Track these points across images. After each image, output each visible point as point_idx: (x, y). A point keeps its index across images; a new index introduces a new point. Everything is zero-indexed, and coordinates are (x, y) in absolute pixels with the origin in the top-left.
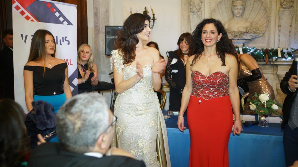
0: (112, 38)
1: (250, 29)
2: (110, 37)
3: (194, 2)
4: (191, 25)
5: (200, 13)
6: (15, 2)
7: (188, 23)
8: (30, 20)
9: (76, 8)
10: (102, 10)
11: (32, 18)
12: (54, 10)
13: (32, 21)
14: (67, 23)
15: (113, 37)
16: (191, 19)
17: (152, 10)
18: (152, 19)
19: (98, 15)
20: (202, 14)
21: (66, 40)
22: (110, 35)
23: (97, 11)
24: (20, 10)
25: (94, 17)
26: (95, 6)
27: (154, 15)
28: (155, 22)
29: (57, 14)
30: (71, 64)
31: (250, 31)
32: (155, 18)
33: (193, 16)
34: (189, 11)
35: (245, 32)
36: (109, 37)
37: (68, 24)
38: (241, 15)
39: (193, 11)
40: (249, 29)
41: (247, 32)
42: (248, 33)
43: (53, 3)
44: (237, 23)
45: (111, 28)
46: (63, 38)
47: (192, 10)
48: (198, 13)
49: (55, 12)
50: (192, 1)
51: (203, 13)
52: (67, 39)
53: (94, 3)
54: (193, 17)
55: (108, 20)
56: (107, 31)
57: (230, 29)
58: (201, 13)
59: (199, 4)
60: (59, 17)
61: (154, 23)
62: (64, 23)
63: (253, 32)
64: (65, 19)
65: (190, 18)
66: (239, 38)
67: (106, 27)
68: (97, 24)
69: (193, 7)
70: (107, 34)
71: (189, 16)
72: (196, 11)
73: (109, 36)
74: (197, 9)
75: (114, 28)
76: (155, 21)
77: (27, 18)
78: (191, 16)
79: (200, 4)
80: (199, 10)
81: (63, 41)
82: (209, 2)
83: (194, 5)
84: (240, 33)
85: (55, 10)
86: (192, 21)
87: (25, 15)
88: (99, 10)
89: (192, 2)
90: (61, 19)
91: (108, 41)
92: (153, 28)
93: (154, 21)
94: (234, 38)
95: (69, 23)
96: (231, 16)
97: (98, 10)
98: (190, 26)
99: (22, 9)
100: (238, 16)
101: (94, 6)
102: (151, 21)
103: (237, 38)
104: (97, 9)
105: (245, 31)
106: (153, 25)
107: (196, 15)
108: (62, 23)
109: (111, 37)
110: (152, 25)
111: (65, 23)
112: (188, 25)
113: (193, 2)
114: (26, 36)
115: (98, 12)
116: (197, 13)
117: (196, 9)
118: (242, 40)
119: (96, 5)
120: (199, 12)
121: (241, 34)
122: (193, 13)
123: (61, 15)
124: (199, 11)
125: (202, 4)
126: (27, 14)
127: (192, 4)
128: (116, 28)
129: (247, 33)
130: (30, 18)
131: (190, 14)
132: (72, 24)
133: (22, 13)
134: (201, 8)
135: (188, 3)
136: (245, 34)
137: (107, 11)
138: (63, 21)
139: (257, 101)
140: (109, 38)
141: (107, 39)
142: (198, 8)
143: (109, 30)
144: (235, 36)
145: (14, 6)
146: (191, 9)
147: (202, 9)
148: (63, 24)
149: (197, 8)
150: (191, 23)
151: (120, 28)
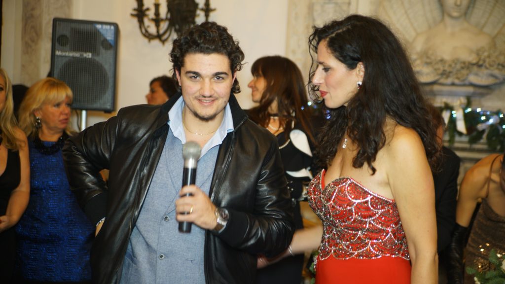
0: (73, 57)
1: (489, 57)
2: (67, 54)
7: (307, 27)
15: (77, 55)
16: (315, 17)
18: (202, 9)
20: (349, 4)
22: (68, 47)
31: (487, 60)
32: (212, 6)
33: (322, 6)
35: (474, 64)
36: (64, 54)
38: (466, 14)
40: (486, 54)
41: (481, 63)
42: (483, 68)
44: (453, 34)
45: (73, 25)
54: (322, 11)
56: (58, 35)
57: (430, 52)
58: (347, 1)
63: (499, 64)
65: (315, 14)
66: (457, 81)
67: (56, 21)
68: (33, 9)
70: (57, 44)
71: (310, 8)
73: (65, 51)
75: (82, 27)
78: (317, 8)
84: (458, 66)
91: (59, 64)
93: (206, 16)
94: (443, 81)
96: (437, 13)
100: (455, 14)
102: (199, 15)
103: (449, 81)
105: (474, 62)
107: (331, 6)
109: (71, 54)
118: (464, 85)
121: (463, 68)
128: (89, 27)
129: (480, 66)
136: (475, 69)
139: (495, 277)
140: (65, 56)
141: (56, 59)
143: (64, 30)
144: (445, 74)
151: (99, 26)
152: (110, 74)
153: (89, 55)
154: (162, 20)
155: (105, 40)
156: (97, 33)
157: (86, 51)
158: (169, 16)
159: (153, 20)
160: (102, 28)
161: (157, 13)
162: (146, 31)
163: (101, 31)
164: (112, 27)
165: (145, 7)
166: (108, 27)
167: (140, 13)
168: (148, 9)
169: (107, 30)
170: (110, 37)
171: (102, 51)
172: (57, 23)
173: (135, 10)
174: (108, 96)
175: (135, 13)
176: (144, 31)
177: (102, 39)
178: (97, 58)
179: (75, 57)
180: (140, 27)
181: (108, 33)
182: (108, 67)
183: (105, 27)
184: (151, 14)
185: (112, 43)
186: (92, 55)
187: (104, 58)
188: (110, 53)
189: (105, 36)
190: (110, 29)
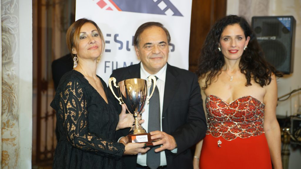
0: (264, 40)
2: (260, 38)
8: (106, 7)
11: (109, 4)
13: (109, 9)
14: (173, 13)
15: (266, 38)
22: (261, 34)
37: (173, 15)
45: (264, 20)
62: (166, 13)
64: (170, 6)
75: (269, 21)
77: (101, 4)
95: (177, 13)
108: (162, 12)
109: (263, 38)
111: (169, 12)
128: (274, 20)
130: (106, 4)
132: (180, 15)
138: (166, 9)
140: (259, 40)
143: (260, 24)
148: (165, 14)
151: (281, 19)
152: (288, 49)
153: (274, 38)
155: (285, 28)
156: (280, 23)
157: (272, 36)
160: (283, 20)
163: (282, 22)
164: (290, 19)
166: (287, 19)
169: (286, 21)
170: (288, 25)
171: (283, 35)
172: (255, 20)
174: (286, 63)
177: (283, 27)
178: (280, 40)
179: (266, 40)
181: (287, 23)
182: (286, 44)
183: (284, 19)
185: (289, 29)
186: (276, 38)
187: (284, 39)
188: (288, 35)
189: (285, 25)
190: (288, 20)
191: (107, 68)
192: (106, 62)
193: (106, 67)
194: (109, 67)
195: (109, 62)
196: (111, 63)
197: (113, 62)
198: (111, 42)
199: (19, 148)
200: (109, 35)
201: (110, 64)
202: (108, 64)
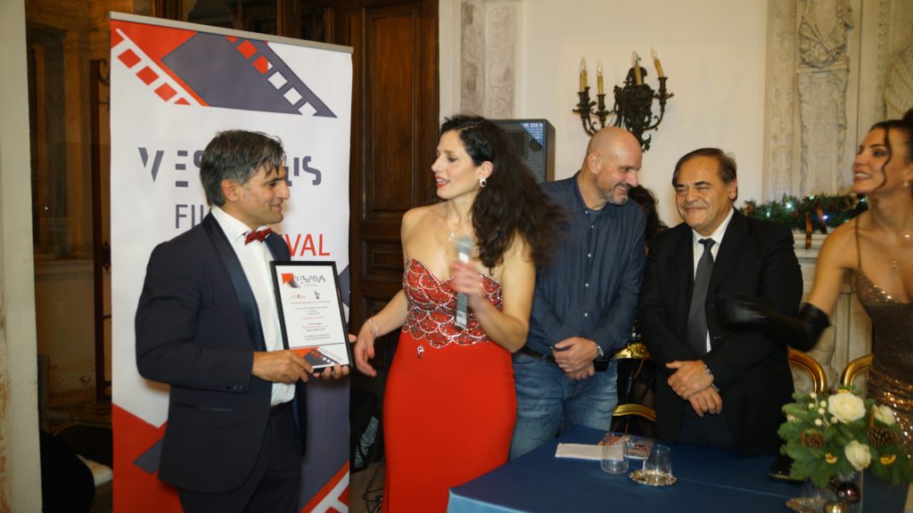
3: (816, 26)
4: (803, 113)
5: (840, 64)
6: (121, 39)
7: (792, 105)
8: (176, 98)
9: (349, 56)
10: (492, 73)
11: (182, 93)
12: (267, 66)
13: (182, 102)
14: (315, 111)
16: (801, 91)
17: (657, 63)
18: (657, 97)
19: (478, 87)
20: (848, 70)
21: (307, 169)
23: (475, 75)
24: (139, 67)
25: (464, 96)
26: (468, 58)
27: (663, 80)
28: (666, 107)
29: (278, 80)
30: (324, 251)
32: (669, 92)
33: (811, 77)
34: (799, 60)
37: (315, 115)
39: (811, 60)
43: (265, 42)
46: (296, 160)
47: (810, 55)
48: (833, 68)
49: (272, 72)
50: (807, 23)
51: (853, 65)
52: (310, 165)
53: (462, 50)
54: (811, 82)
55: (510, 104)
58: (845, 67)
59: (834, 31)
60: (285, 88)
61: (663, 110)
62: (301, 110)
64: (308, 96)
65: (802, 88)
69: (812, 43)
71: (795, 81)
72: (823, 58)
74: (828, 52)
76: (668, 101)
77: (165, 92)
78: (804, 79)
79: (841, 31)
80: (834, 54)
81: (296, 173)
82: (880, 25)
83: (816, 36)
85: (270, 66)
86: (806, 97)
87: (157, 84)
88: (484, 73)
89: (809, 26)
90: (293, 96)
92: (659, 127)
93: (663, 104)
95: (323, 110)
97: (480, 72)
98: (801, 116)
99: (146, 61)
101: (463, 60)
102: (653, 104)
104: (474, 68)
106: (659, 116)
107: (823, 75)
108: (294, 109)
110: (656, 117)
111: (308, 109)
112: (793, 113)
113: (812, 26)
114: (160, 155)
115: (479, 81)
116: (827, 68)
117: (822, 50)
119: (472, 56)
120: (836, 63)
122: (813, 66)
123: (293, 81)
124: (834, 60)
125: (850, 33)
126: (164, 78)
127: (807, 33)
130: (174, 93)
131: (798, 71)
132: (331, 114)
133: (147, 76)
134: (843, 47)
135: (794, 33)
137: (509, 76)
138: (300, 103)
142: (831, 46)
145: (116, 51)
146: (803, 51)
147: (850, 51)
148: (300, 113)
149: (829, 49)
150: (804, 105)
151: (526, 125)
154: (608, 113)
155: (534, 141)
156: (524, 133)
158: (617, 109)
159: (597, 114)
160: (529, 127)
161: (602, 106)
162: (592, 128)
163: (529, 130)
164: (541, 125)
165: (590, 102)
166: (536, 125)
167: (584, 109)
168: (594, 103)
169: (535, 129)
170: (538, 136)
171: (531, 153)
173: (579, 105)
175: (577, 108)
176: (588, 127)
177: (530, 140)
180: (584, 124)
181: (537, 133)
183: (532, 124)
184: (595, 108)
185: (541, 143)
187: (532, 161)
188: (540, 155)
189: (534, 135)
190: (539, 127)
191: (181, 219)
192: (178, 207)
193: (178, 216)
194: (185, 216)
195: (186, 206)
196: (189, 208)
197: (193, 207)
198: (187, 167)
199: (9, 383)
200: (182, 153)
201: (187, 211)
202: (182, 211)
